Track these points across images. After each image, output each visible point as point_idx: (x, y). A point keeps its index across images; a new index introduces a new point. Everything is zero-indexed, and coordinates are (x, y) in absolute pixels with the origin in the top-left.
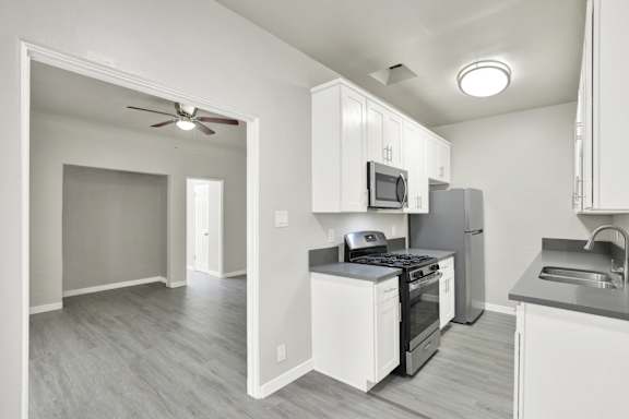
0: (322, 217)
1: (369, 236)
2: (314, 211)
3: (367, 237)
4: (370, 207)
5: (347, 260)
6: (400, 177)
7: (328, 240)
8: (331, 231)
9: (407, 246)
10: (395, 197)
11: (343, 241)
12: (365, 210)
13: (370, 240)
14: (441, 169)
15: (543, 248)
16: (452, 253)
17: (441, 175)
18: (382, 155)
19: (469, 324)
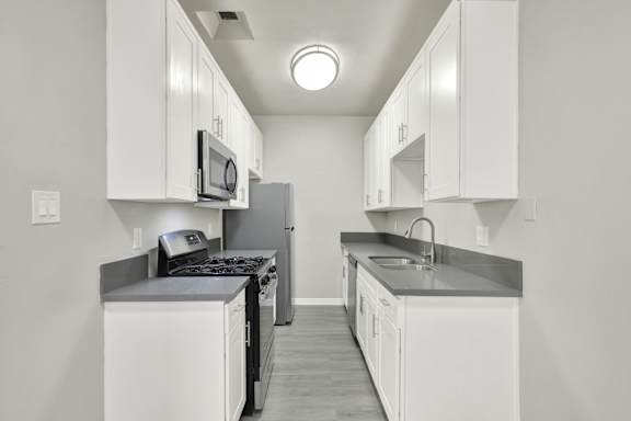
0: (125, 207)
1: (190, 236)
2: (110, 197)
3: (188, 237)
4: (202, 195)
5: (161, 273)
6: (231, 160)
7: (132, 245)
8: (138, 231)
9: (221, 248)
10: (223, 185)
11: (157, 245)
12: (195, 198)
13: (192, 243)
14: (258, 161)
15: (342, 241)
16: (274, 252)
17: (258, 168)
18: (213, 128)
19: (288, 323)
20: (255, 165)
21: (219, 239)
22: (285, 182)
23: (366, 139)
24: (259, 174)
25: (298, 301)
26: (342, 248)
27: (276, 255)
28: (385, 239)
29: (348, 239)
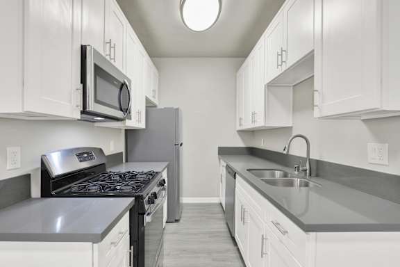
1: (83, 154)
3: (80, 155)
4: (84, 112)
5: (45, 193)
6: (125, 83)
9: (124, 161)
10: (118, 106)
12: (78, 116)
13: (84, 160)
14: (154, 91)
15: (219, 154)
16: (166, 163)
17: (154, 97)
18: (104, 51)
19: (177, 221)
20: (152, 94)
21: (122, 153)
22: (175, 107)
23: (238, 75)
24: (155, 101)
25: (185, 200)
26: (220, 159)
27: (168, 167)
28: (252, 152)
29: (224, 152)
